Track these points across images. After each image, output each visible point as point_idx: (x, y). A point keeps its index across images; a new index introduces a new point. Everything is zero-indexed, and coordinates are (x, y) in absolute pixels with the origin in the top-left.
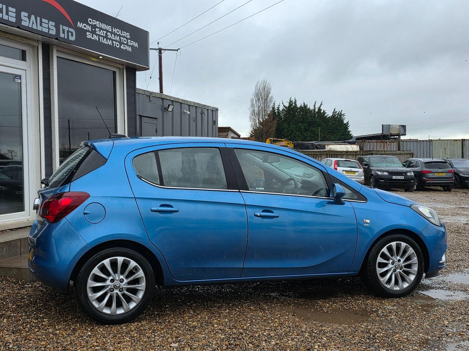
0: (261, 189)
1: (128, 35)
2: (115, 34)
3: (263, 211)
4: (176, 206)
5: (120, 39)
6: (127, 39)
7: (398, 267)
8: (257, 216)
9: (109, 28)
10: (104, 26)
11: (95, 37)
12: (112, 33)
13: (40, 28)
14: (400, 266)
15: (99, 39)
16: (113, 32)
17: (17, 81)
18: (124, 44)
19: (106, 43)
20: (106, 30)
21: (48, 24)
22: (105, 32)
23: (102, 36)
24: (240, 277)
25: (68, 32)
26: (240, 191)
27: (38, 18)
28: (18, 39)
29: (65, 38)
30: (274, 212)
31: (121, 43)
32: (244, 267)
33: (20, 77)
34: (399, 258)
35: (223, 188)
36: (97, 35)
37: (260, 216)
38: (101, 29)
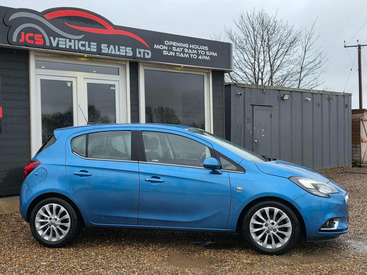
0: (156, 160)
1: (206, 48)
2: (192, 49)
3: (153, 177)
4: (90, 172)
5: (198, 52)
6: (205, 51)
7: (271, 229)
8: (146, 180)
9: (186, 45)
10: (180, 44)
11: (172, 53)
12: (188, 49)
13: (118, 53)
14: (274, 228)
15: (176, 54)
16: (190, 47)
17: (112, 89)
18: (202, 55)
19: (183, 56)
20: (183, 47)
21: (125, 49)
22: (181, 49)
23: (178, 52)
24: (137, 225)
25: (144, 53)
26: (139, 162)
27: (117, 47)
28: (109, 62)
29: (141, 57)
30: (160, 178)
31: (198, 55)
32: (138, 218)
33: (114, 86)
34: (272, 221)
35: (128, 160)
36: (173, 52)
37: (148, 181)
38: (177, 47)
